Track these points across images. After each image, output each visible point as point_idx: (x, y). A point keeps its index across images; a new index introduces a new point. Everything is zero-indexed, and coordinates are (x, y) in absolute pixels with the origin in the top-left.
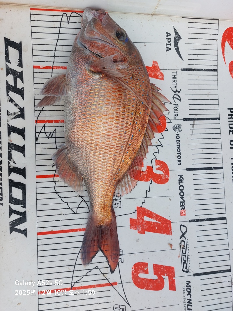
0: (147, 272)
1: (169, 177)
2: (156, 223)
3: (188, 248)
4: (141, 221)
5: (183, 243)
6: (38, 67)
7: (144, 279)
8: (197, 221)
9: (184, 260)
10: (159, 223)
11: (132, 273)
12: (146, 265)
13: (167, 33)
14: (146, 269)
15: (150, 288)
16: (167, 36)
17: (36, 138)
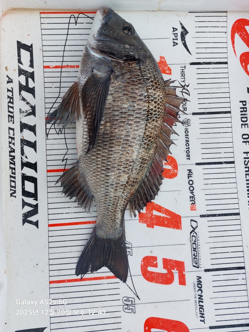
0: (156, 266)
1: (178, 171)
2: (166, 217)
3: (198, 244)
4: (150, 215)
5: (194, 238)
6: (48, 67)
7: (153, 273)
8: (209, 216)
9: (194, 255)
10: (169, 217)
11: (141, 266)
12: (155, 258)
13: (173, 28)
14: (155, 263)
15: (159, 282)
16: (174, 31)
17: (46, 134)
